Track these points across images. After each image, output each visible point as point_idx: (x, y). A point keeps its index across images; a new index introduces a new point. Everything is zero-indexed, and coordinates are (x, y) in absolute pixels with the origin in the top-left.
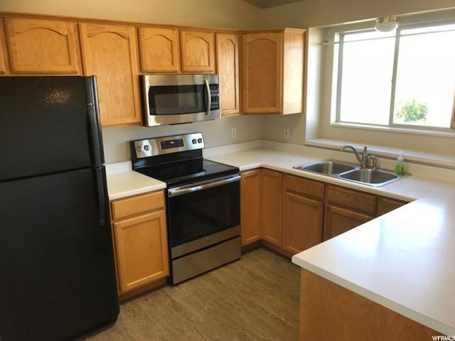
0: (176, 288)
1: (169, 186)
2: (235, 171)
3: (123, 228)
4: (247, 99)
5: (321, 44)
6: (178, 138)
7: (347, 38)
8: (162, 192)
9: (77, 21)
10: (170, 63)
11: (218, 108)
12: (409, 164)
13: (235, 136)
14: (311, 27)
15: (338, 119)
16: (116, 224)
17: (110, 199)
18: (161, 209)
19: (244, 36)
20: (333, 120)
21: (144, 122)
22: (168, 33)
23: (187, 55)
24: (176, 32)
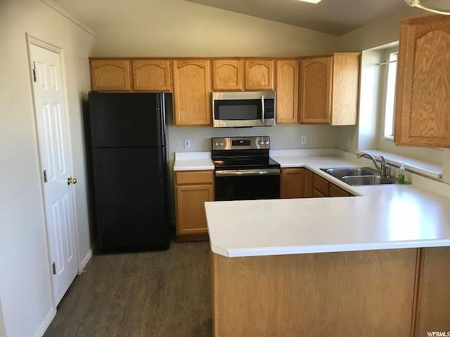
1: (217, 169)
2: (278, 166)
3: (182, 191)
4: (303, 111)
6: (248, 139)
8: (212, 172)
9: (172, 59)
10: (235, 84)
11: (273, 116)
12: (413, 174)
13: (305, 143)
14: (364, 50)
16: (178, 187)
17: (175, 170)
18: (210, 183)
19: (303, 61)
21: (212, 124)
22: (235, 63)
23: (250, 78)
24: (242, 61)
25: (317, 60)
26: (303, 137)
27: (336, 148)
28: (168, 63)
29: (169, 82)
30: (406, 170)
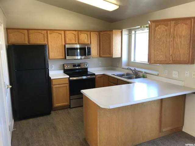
0: (71, 109)
1: (70, 77)
2: (94, 74)
3: (55, 88)
4: (101, 52)
5: (128, 34)
6: (79, 64)
7: (137, 32)
8: (68, 79)
9: (47, 30)
10: (75, 41)
11: (90, 55)
13: (101, 65)
15: (135, 60)
16: (53, 86)
17: (51, 79)
18: (67, 83)
19: (100, 33)
20: (132, 60)
22: (74, 32)
23: (80, 39)
24: (77, 32)
25: (106, 32)
26: (100, 62)
27: (112, 66)
28: (45, 32)
29: (46, 40)
30: (145, 73)
